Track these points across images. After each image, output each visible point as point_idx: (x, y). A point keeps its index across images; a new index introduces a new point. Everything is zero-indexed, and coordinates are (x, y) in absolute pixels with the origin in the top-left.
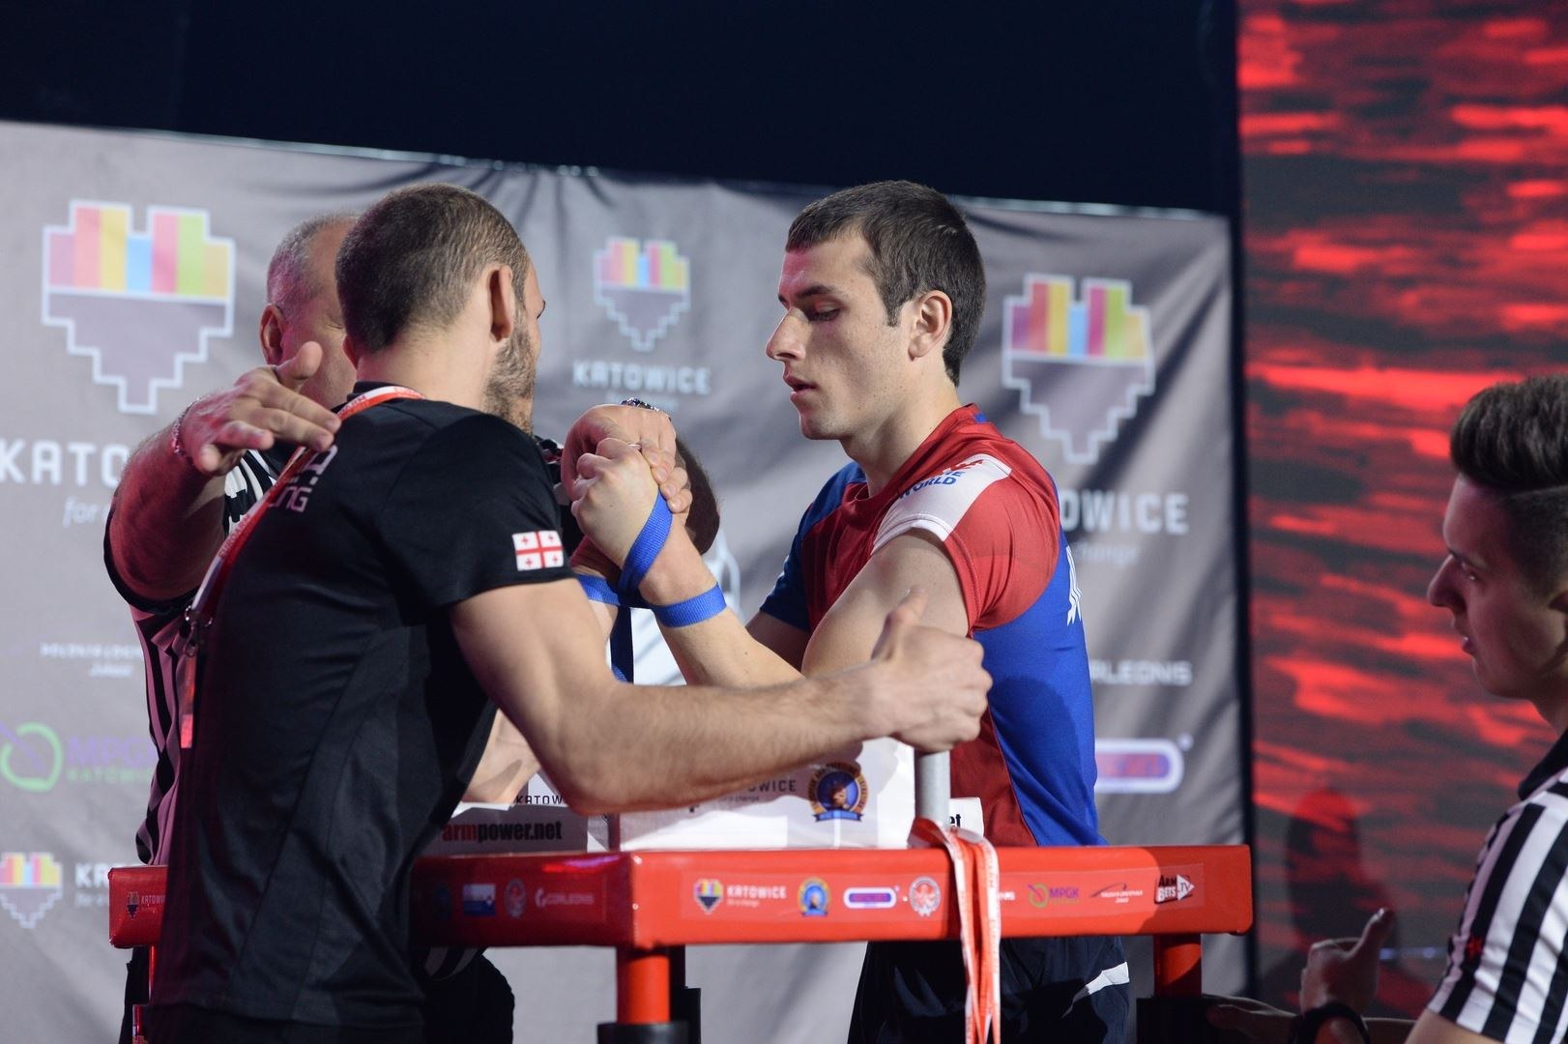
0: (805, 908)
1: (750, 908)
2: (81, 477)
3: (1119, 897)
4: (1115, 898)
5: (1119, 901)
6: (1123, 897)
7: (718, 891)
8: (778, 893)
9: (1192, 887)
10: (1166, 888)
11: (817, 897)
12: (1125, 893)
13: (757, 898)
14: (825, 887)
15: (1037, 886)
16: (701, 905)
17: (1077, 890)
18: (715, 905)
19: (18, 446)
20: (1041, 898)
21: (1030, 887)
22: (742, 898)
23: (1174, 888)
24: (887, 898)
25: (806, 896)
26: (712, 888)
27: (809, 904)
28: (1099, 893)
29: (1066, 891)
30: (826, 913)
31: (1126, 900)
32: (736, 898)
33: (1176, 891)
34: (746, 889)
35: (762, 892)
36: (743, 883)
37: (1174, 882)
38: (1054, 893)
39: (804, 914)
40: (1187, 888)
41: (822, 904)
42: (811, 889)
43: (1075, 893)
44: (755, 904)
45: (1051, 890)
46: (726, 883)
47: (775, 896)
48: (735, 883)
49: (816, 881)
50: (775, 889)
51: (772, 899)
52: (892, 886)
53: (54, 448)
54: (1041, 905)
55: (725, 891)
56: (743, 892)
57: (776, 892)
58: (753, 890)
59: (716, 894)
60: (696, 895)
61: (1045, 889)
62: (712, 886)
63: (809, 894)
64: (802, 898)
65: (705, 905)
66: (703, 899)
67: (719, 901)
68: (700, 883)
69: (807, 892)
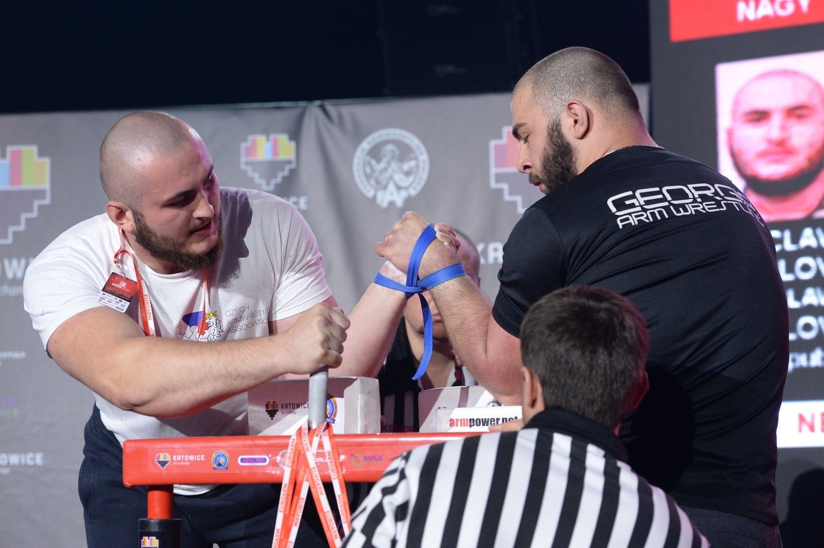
0: (215, 466)
1: (185, 465)
7: (168, 458)
11: (222, 460)
13: (189, 461)
14: (227, 455)
15: (355, 455)
16: (160, 465)
17: (381, 456)
18: (166, 465)
20: (359, 462)
21: (352, 455)
22: (181, 461)
24: (264, 460)
25: (216, 460)
26: (165, 457)
27: (217, 463)
29: (375, 457)
30: (227, 468)
32: (177, 461)
34: (183, 456)
35: (192, 458)
38: (366, 458)
39: (214, 468)
42: (219, 456)
43: (380, 459)
44: (188, 464)
45: (365, 457)
46: (172, 455)
48: (177, 454)
49: (222, 452)
50: (199, 456)
51: (197, 460)
52: (268, 456)
54: (359, 465)
55: (172, 458)
56: (181, 458)
57: (199, 458)
58: (187, 457)
59: (167, 460)
60: (156, 460)
61: (361, 456)
62: (165, 455)
63: (218, 458)
64: (214, 460)
65: (161, 465)
66: (160, 462)
67: (168, 463)
68: (159, 454)
69: (216, 457)
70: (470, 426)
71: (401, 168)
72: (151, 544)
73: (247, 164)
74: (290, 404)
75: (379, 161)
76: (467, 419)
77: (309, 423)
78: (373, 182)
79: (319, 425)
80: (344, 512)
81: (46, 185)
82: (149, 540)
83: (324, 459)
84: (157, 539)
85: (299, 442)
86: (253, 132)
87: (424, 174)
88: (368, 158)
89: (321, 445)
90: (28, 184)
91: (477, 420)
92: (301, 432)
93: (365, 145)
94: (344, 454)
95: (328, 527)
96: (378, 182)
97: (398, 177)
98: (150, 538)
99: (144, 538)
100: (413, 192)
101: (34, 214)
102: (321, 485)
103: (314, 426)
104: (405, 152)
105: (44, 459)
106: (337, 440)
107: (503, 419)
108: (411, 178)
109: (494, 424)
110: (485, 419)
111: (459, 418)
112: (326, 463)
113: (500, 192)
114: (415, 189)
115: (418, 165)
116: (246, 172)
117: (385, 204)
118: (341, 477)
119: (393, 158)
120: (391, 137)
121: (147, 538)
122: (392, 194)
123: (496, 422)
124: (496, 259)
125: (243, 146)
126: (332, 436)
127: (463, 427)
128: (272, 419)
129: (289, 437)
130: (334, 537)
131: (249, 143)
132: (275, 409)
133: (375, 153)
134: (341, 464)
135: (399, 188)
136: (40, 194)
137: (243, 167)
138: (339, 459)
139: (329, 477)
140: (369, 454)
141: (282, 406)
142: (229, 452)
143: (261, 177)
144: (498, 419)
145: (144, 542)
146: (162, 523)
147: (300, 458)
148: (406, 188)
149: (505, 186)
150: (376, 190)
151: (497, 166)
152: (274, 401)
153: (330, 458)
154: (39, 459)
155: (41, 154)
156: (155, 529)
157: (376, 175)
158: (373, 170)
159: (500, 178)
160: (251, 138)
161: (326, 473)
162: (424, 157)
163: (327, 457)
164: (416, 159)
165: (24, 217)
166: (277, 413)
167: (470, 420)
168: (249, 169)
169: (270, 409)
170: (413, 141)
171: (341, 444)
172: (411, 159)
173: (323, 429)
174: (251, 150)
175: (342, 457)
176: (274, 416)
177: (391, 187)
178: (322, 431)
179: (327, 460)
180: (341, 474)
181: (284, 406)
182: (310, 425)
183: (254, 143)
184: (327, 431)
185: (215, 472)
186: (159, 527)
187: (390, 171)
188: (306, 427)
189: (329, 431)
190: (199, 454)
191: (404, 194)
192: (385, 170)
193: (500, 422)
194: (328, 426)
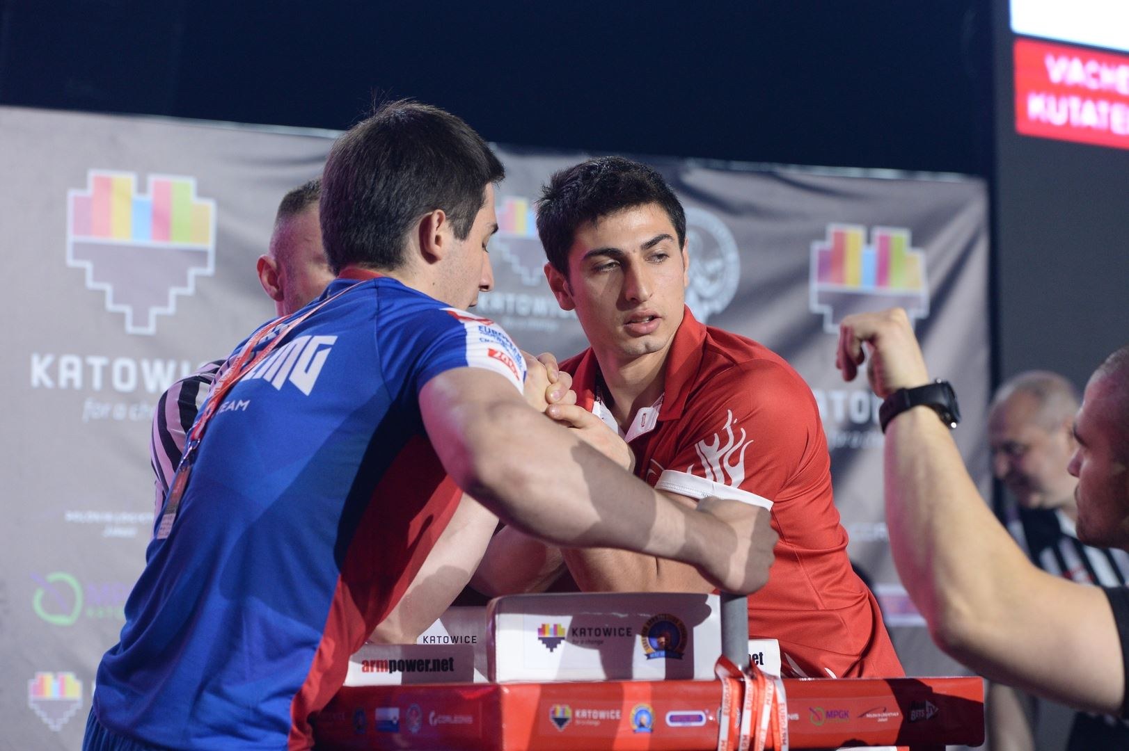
0: (635, 727)
1: (592, 726)
2: (97, 383)
3: (880, 717)
4: (877, 718)
5: (880, 720)
6: (884, 717)
7: (568, 714)
8: (614, 715)
9: (937, 709)
10: (917, 711)
11: (645, 719)
12: (885, 715)
13: (598, 719)
14: (651, 711)
15: (817, 709)
16: (555, 724)
17: (848, 711)
18: (566, 724)
19: (48, 359)
20: (819, 718)
21: (811, 709)
22: (587, 719)
23: (923, 711)
24: (700, 718)
25: (636, 718)
26: (564, 712)
27: (638, 723)
28: (864, 714)
29: (839, 713)
30: (652, 729)
31: (886, 720)
32: (582, 719)
33: (925, 713)
34: (589, 712)
35: (603, 715)
36: (587, 708)
37: (923, 706)
38: (830, 715)
39: (634, 731)
40: (933, 711)
41: (649, 723)
42: (641, 712)
43: (846, 714)
44: (597, 724)
45: (828, 712)
46: (574, 709)
47: (613, 717)
48: (581, 708)
49: (646, 707)
50: (612, 712)
51: (610, 720)
52: (704, 711)
53: (76, 361)
54: (819, 724)
55: (574, 714)
56: (587, 714)
58: (595, 714)
59: (566, 716)
60: (550, 717)
61: (822, 711)
63: (639, 716)
64: (634, 718)
65: (558, 724)
66: (556, 720)
67: (569, 722)
68: (554, 707)
69: (637, 714)
142: (654, 706)
185: (635, 735)
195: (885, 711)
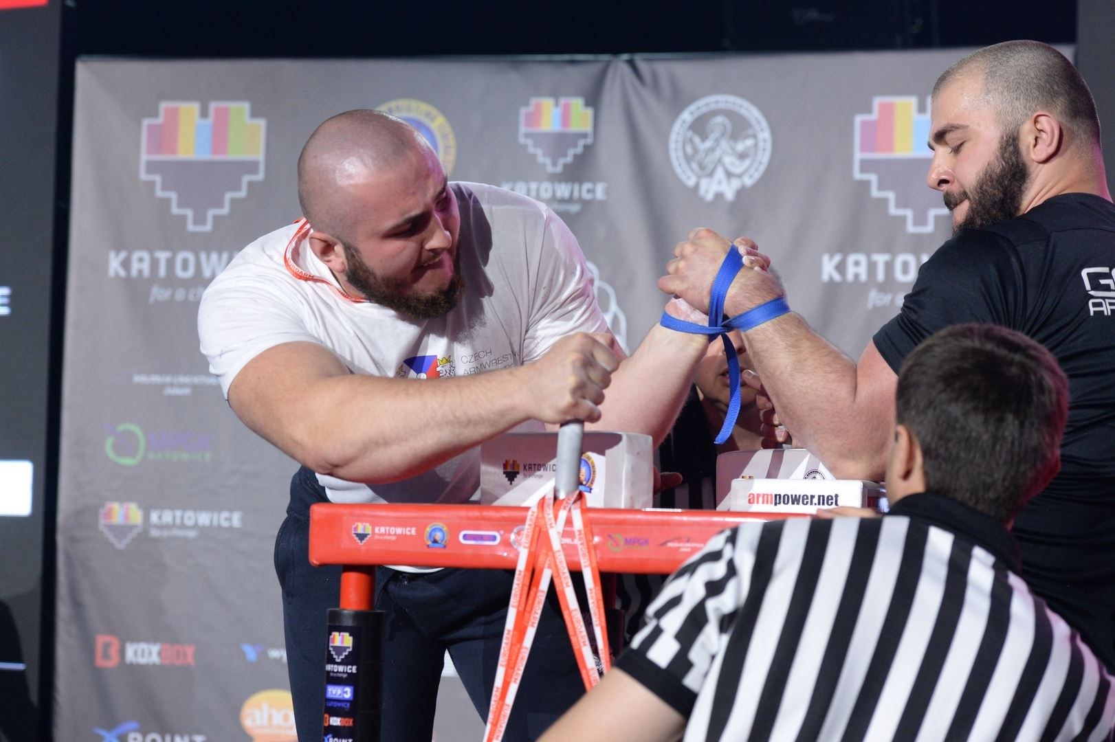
0: (429, 543)
1: (390, 540)
2: (162, 272)
3: (683, 547)
4: (679, 548)
5: (682, 551)
6: (687, 548)
7: (369, 530)
11: (438, 536)
12: (688, 545)
13: (395, 534)
14: (445, 529)
15: (614, 536)
16: (357, 538)
17: (647, 540)
18: (366, 539)
19: (123, 255)
20: (618, 545)
21: (609, 536)
22: (385, 534)
24: (494, 538)
25: (431, 534)
26: (364, 529)
27: (432, 539)
28: (664, 544)
29: (638, 541)
30: (445, 547)
32: (381, 535)
34: (388, 528)
35: (399, 531)
36: (385, 526)
38: (627, 542)
39: (428, 546)
41: (442, 541)
42: (435, 530)
43: (646, 542)
44: (394, 538)
45: (626, 540)
46: (373, 525)
47: (408, 533)
48: (381, 525)
49: (439, 525)
50: (408, 529)
51: (406, 534)
52: (498, 532)
54: (617, 549)
55: (373, 530)
56: (386, 530)
57: (409, 531)
58: (393, 530)
59: (367, 532)
60: (353, 532)
61: (620, 538)
62: (365, 526)
63: (433, 533)
64: (428, 535)
65: (359, 539)
66: (358, 535)
67: (369, 536)
68: (356, 524)
69: (432, 531)
70: (776, 504)
71: (733, 149)
72: (342, 642)
73: (527, 136)
74: (535, 465)
75: (704, 138)
76: (771, 495)
77: (556, 491)
78: (695, 166)
79: (569, 494)
80: (597, 611)
81: (260, 156)
82: (340, 637)
83: (573, 540)
84: (350, 635)
85: (540, 515)
86: (539, 93)
87: (764, 158)
88: (690, 134)
89: (569, 522)
90: (235, 154)
91: (784, 496)
92: (543, 503)
93: (687, 116)
94: (599, 534)
95: (574, 629)
96: (702, 167)
97: (728, 160)
98: (342, 634)
99: (333, 633)
100: (748, 182)
101: (243, 194)
102: (568, 574)
103: (562, 496)
104: (739, 128)
105: (243, 519)
106: (591, 515)
107: (819, 496)
108: (747, 162)
109: (807, 503)
110: (796, 496)
111: (762, 492)
112: (575, 547)
113: (866, 185)
114: (751, 177)
115: (756, 145)
116: (526, 146)
117: (710, 197)
118: (594, 565)
119: (723, 135)
120: (722, 106)
121: (336, 634)
122: (720, 183)
123: (809, 500)
124: (857, 276)
125: (523, 111)
126: (585, 510)
127: (765, 505)
128: (511, 484)
129: (527, 509)
130: (582, 644)
131: (531, 108)
132: (516, 470)
133: (700, 127)
134: (596, 547)
135: (729, 175)
136: (251, 167)
137: (522, 140)
138: (592, 541)
139: (579, 564)
140: (632, 535)
141: (525, 467)
142: (449, 526)
143: (545, 155)
144: (812, 497)
145: (333, 639)
146: (358, 616)
147: (540, 537)
148: (740, 176)
149: (873, 178)
150: (699, 177)
151: (864, 148)
152: (515, 459)
153: (580, 539)
154: (236, 520)
155: (255, 113)
156: (349, 622)
157: (700, 156)
158: (696, 150)
159: (866, 166)
160: (533, 101)
161: (575, 559)
162: (765, 135)
163: (577, 537)
164: (755, 136)
165: (228, 196)
166: (518, 476)
167: (776, 495)
168: (530, 142)
169: (509, 470)
170: (751, 112)
171: (597, 521)
172: (748, 137)
173: (573, 500)
174: (534, 118)
175: (596, 539)
176: (513, 480)
177: (720, 173)
178: (571, 502)
179: (576, 541)
180: (594, 561)
181: (527, 468)
182: (557, 495)
183: (538, 106)
184: (579, 503)
185: (428, 550)
186: (354, 622)
187: (718, 152)
188: (551, 496)
189: (581, 504)
190: (408, 526)
191: (736, 184)
192: (712, 150)
193: (815, 500)
194: (581, 496)
195: (688, 541)
